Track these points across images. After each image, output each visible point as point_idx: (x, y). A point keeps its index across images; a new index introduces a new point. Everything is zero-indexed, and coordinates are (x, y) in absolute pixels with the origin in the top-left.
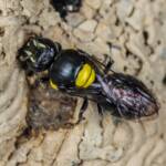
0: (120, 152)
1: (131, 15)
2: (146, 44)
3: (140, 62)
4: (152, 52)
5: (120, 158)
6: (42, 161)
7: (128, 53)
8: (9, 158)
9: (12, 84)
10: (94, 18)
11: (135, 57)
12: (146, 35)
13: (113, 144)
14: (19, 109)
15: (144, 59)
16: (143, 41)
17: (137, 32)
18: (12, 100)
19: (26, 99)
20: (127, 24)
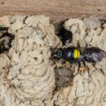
0: (91, 93)
1: (91, 41)
8: (51, 99)
9: (48, 71)
14: (52, 80)
18: (49, 77)
19: (54, 77)
20: (90, 45)
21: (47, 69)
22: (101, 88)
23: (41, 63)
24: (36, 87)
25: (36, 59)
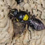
2: (42, 7)
3: (41, 12)
5: (40, 38)
6: (20, 42)
7: (38, 10)
8: (11, 43)
10: (27, 3)
11: (40, 11)
13: (37, 35)
15: (42, 11)
16: (41, 7)
17: (39, 4)
19: (13, 27)
20: (36, 3)
21: (7, 22)
23: (3, 18)
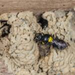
3: (64, 36)
4: (67, 33)
7: (61, 35)
10: (51, 28)
12: (65, 30)
17: (62, 29)
20: (59, 28)
22: (68, 55)
23: (29, 42)
24: (27, 57)
25: (26, 39)
